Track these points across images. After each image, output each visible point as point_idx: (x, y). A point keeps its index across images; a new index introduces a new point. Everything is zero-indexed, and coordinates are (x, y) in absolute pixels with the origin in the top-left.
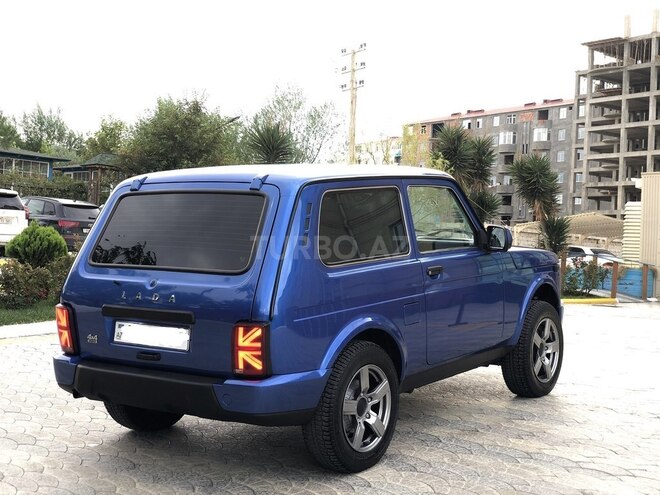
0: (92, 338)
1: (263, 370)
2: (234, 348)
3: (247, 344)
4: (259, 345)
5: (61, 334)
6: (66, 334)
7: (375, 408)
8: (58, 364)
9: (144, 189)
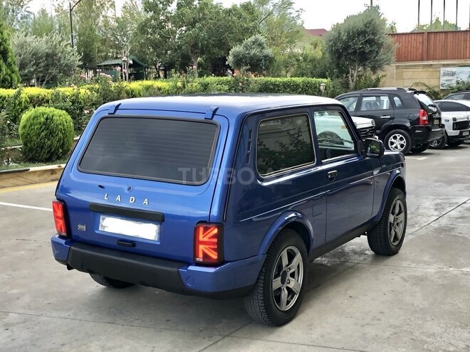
0: (82, 227)
1: (218, 259)
2: (196, 242)
3: (206, 239)
4: (216, 240)
5: (56, 222)
6: (61, 222)
7: (293, 275)
8: (54, 243)
9: (119, 113)
